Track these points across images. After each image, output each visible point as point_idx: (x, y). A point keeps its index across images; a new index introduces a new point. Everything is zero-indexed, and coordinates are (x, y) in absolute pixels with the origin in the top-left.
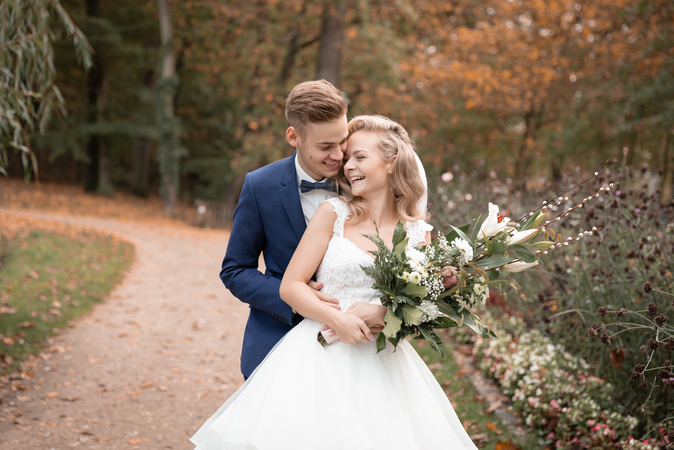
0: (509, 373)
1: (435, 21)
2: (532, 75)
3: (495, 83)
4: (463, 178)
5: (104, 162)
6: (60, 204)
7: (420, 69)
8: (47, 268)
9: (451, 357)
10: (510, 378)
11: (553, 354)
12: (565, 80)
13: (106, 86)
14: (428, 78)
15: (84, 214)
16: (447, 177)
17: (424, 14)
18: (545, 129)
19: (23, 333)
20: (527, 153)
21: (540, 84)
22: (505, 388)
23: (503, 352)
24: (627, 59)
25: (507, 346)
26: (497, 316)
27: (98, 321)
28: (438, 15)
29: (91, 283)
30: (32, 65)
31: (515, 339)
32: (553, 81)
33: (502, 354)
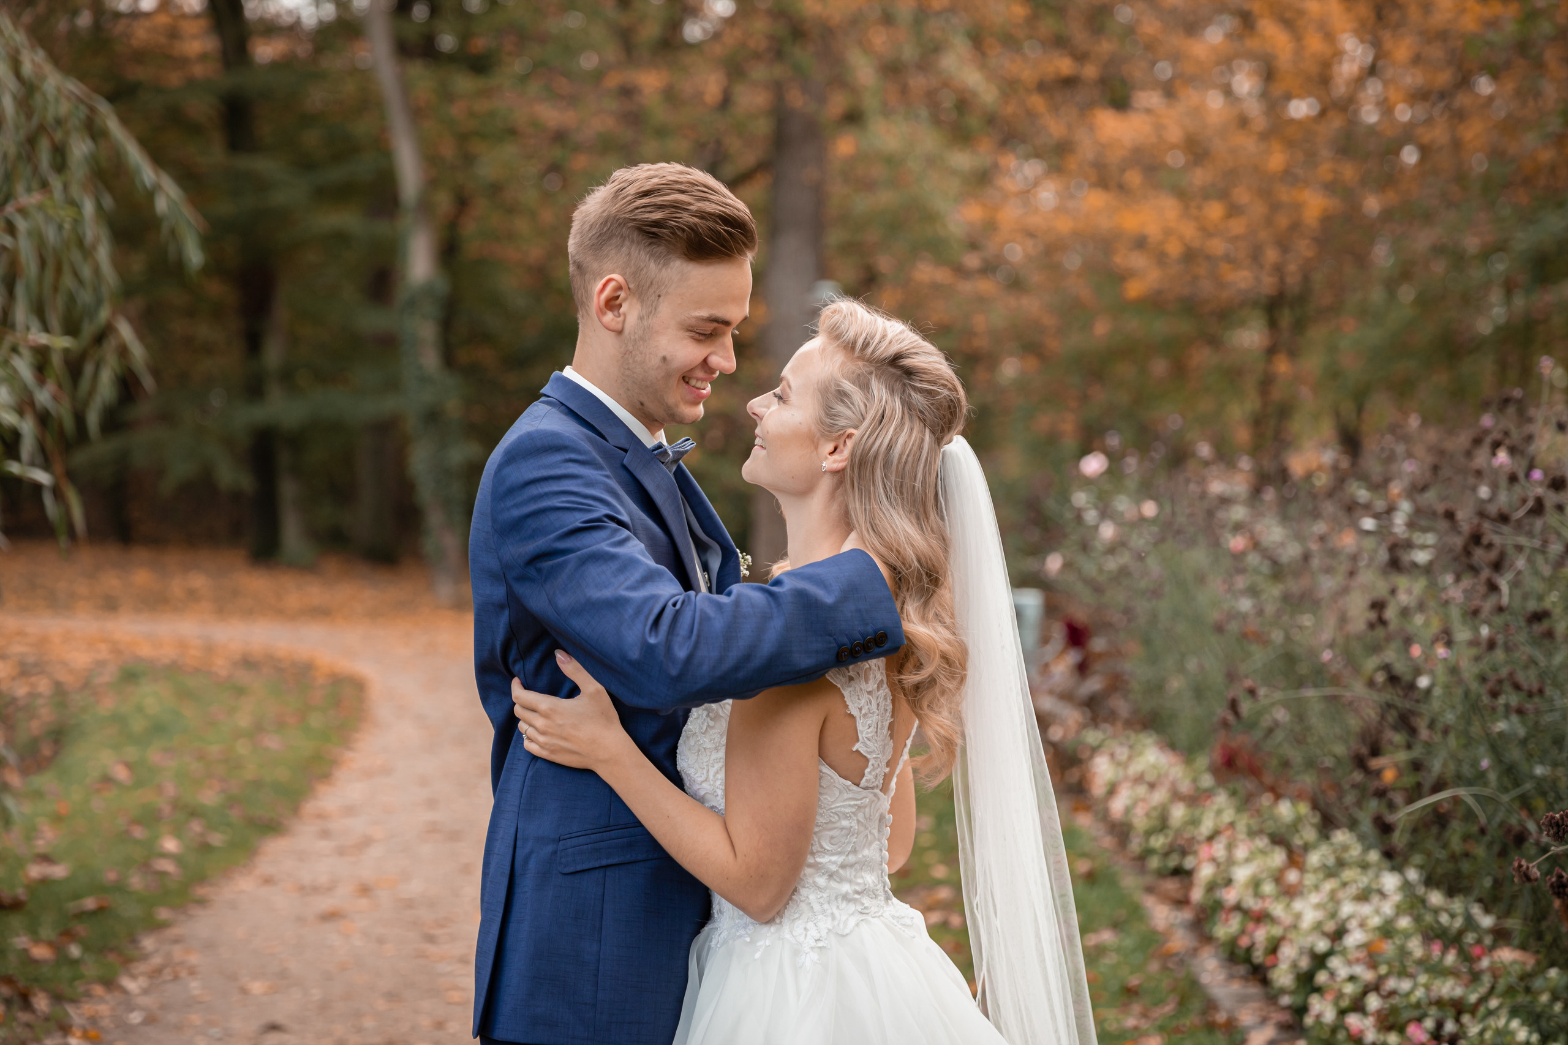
0: (1288, 952)
1: (1037, 102)
2: (1275, 207)
3: (1189, 231)
4: (1132, 463)
5: (288, 489)
6: (192, 595)
7: (1010, 214)
8: (154, 755)
9: (1137, 913)
10: (1294, 965)
11: (1397, 898)
12: (1352, 214)
13: (282, 313)
14: (1030, 234)
15: (249, 614)
16: (1093, 465)
17: (1010, 87)
18: (1317, 333)
19: (81, 929)
20: (1277, 394)
21: (1296, 226)
22: (1283, 991)
23: (1269, 896)
24: (1496, 154)
25: (1278, 878)
26: (1245, 802)
27: (268, 881)
28: (1042, 87)
29: (257, 784)
30: (59, 270)
31: (1295, 859)
32: (1326, 220)
33: (1268, 901)
